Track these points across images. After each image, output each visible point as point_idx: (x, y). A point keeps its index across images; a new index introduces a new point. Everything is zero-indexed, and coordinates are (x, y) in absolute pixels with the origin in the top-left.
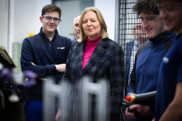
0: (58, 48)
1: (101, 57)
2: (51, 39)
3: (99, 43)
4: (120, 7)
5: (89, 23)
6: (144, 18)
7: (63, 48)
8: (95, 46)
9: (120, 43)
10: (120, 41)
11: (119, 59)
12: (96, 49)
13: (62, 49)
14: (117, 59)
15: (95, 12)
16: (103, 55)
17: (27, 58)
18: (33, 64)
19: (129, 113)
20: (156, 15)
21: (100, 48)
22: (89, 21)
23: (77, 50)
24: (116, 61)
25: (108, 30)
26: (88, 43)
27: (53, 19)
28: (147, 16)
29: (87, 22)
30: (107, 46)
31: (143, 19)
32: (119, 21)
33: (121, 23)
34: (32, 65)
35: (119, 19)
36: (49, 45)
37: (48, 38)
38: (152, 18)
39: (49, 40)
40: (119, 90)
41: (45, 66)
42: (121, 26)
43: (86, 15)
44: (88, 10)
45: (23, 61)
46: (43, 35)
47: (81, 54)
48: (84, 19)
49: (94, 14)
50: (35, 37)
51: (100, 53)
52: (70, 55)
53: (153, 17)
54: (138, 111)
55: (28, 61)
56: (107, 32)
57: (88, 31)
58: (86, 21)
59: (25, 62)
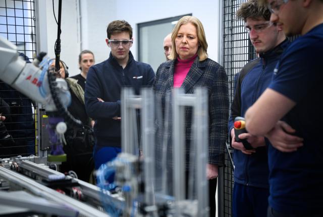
0: (134, 77)
1: (198, 81)
2: (124, 66)
3: (194, 63)
4: (224, 19)
5: (185, 39)
6: (251, 27)
7: (141, 77)
8: (189, 67)
9: (226, 67)
10: (226, 64)
11: (223, 84)
12: (190, 71)
13: (139, 79)
14: (219, 83)
15: (195, 25)
16: (200, 78)
17: (92, 93)
18: (100, 100)
19: (236, 143)
20: (267, 22)
21: (196, 70)
22: (185, 36)
23: (164, 75)
24: (219, 86)
25: (208, 50)
26: (179, 64)
27: (121, 43)
28: (255, 23)
29: (183, 36)
30: (204, 66)
31: (250, 29)
32: (224, 38)
33: (226, 40)
34: (98, 101)
35: (224, 35)
36: (122, 74)
37: (121, 65)
38: (263, 26)
39: (121, 67)
40: (223, 124)
41: (116, 103)
42: (226, 43)
43: (182, 26)
44: (186, 21)
45: (87, 97)
46: (113, 61)
47: (170, 78)
48: (180, 32)
49: (193, 27)
50: (104, 65)
51: (196, 76)
52: (156, 82)
53: (264, 24)
54: (249, 141)
55: (93, 96)
56: (207, 52)
57: (181, 49)
58: (181, 36)
59: (90, 98)
